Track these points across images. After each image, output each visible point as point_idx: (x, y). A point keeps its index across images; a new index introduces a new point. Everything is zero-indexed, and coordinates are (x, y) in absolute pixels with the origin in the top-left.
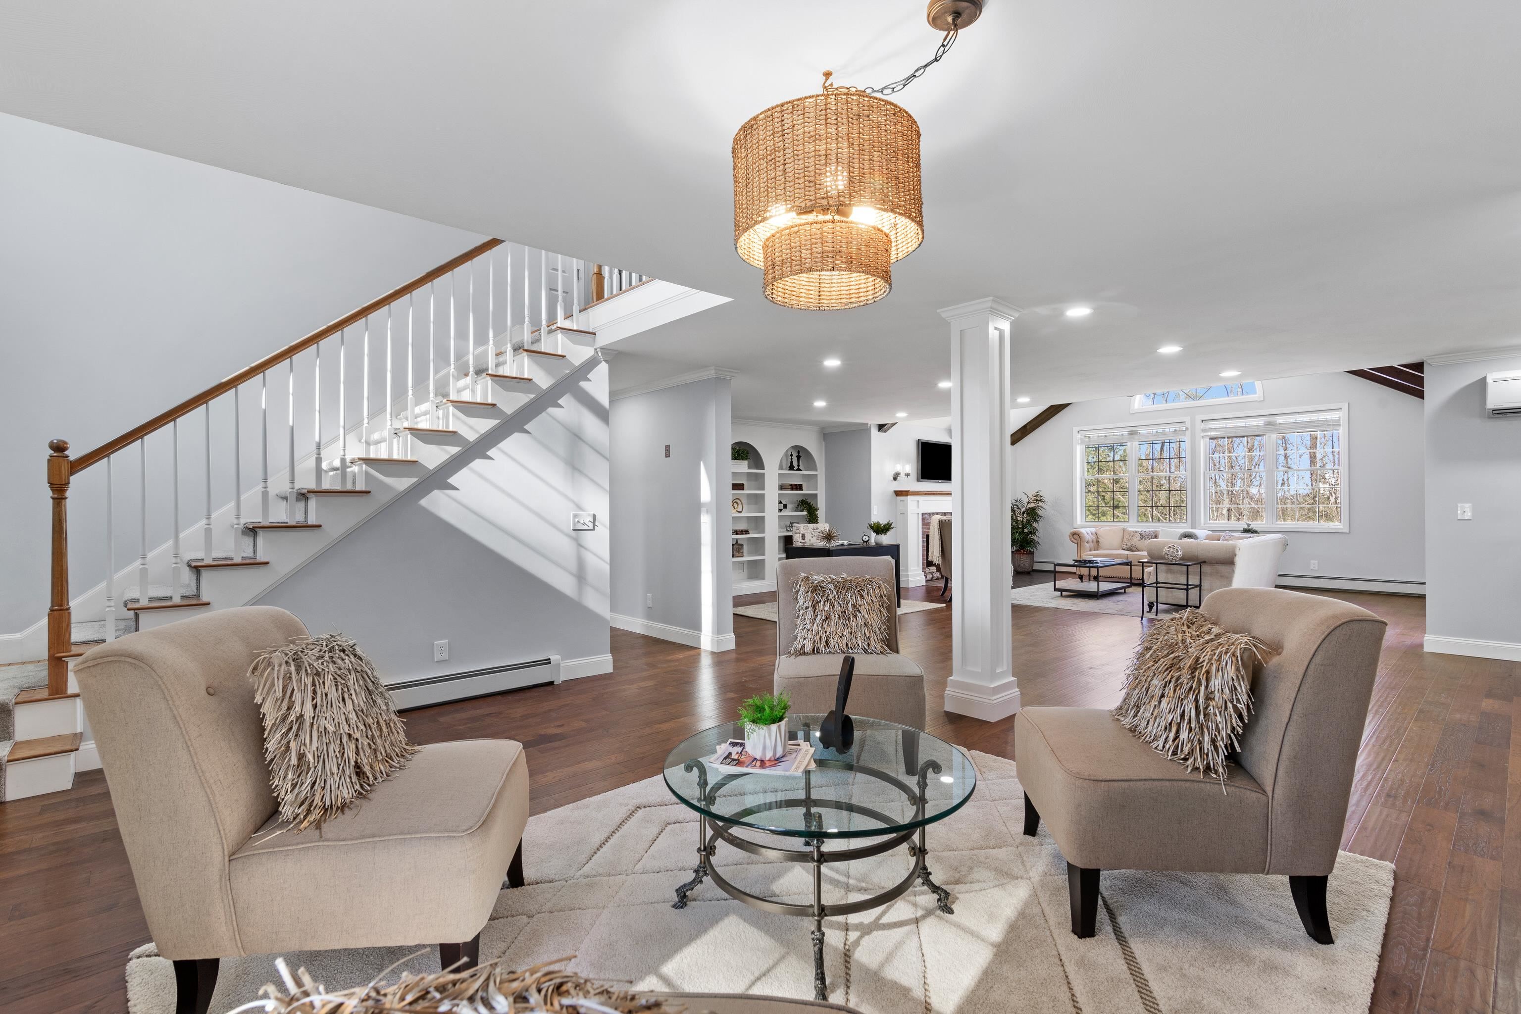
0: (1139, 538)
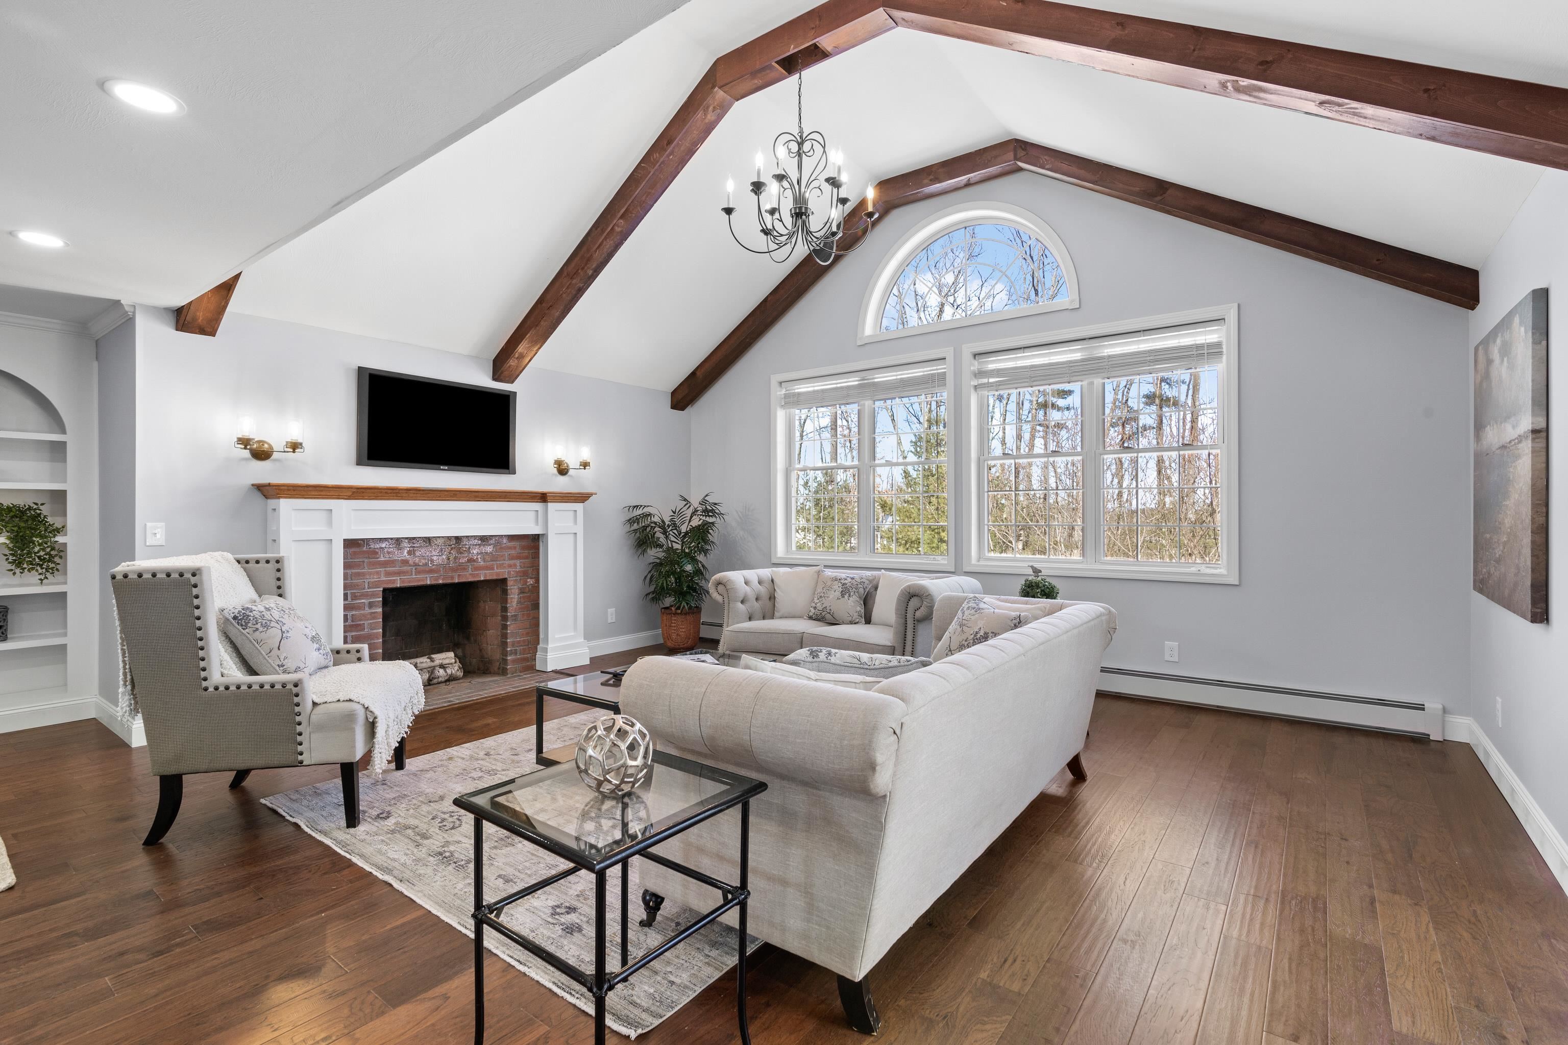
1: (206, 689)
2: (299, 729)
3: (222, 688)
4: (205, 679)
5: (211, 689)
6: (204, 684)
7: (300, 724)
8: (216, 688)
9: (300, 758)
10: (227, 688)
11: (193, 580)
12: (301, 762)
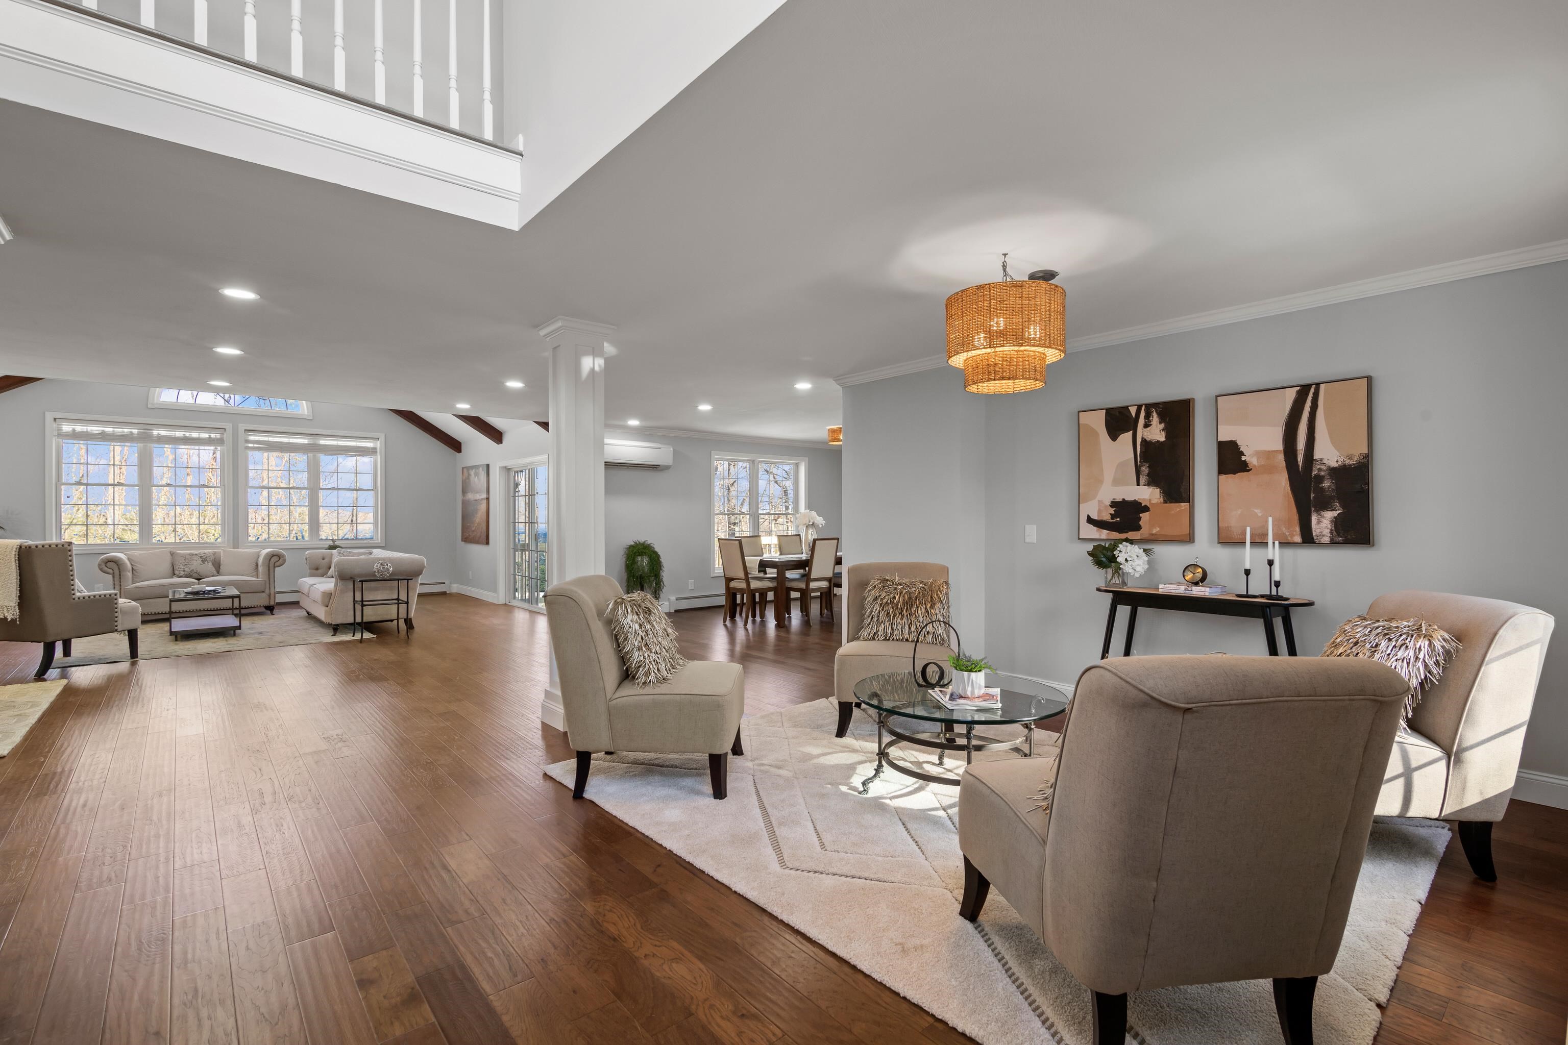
0: (200, 561)
1: (74, 599)
2: (116, 614)
3: (81, 598)
4: (74, 594)
5: (76, 599)
6: (74, 596)
7: (116, 612)
8: (79, 598)
9: (116, 628)
10: (84, 598)
11: (69, 548)
12: (116, 630)
